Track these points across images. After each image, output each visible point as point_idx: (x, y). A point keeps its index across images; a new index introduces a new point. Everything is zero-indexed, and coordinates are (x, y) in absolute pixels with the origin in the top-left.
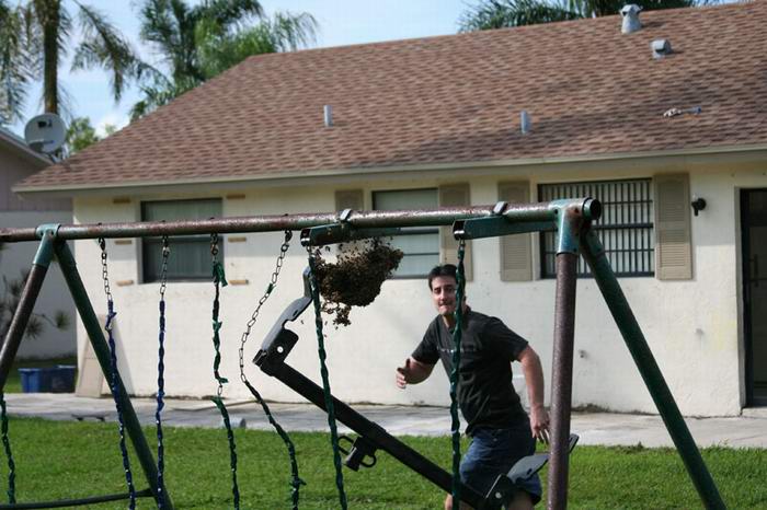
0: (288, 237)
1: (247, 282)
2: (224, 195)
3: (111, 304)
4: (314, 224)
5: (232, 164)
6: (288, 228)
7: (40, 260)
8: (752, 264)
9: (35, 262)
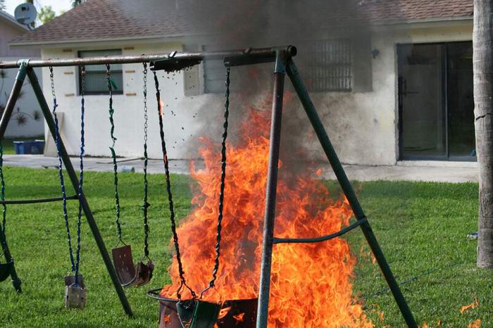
0: (145, 66)
1: (135, 94)
2: (122, 48)
3: (55, 100)
4: (156, 59)
5: (127, 30)
6: (144, 61)
7: (18, 78)
8: (403, 84)
9: (16, 78)
